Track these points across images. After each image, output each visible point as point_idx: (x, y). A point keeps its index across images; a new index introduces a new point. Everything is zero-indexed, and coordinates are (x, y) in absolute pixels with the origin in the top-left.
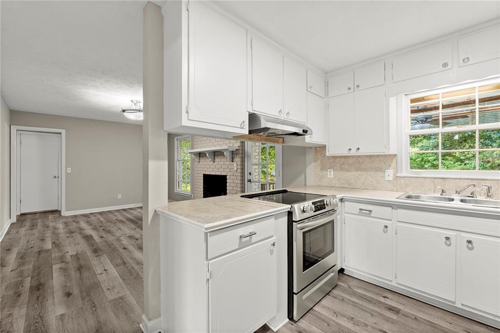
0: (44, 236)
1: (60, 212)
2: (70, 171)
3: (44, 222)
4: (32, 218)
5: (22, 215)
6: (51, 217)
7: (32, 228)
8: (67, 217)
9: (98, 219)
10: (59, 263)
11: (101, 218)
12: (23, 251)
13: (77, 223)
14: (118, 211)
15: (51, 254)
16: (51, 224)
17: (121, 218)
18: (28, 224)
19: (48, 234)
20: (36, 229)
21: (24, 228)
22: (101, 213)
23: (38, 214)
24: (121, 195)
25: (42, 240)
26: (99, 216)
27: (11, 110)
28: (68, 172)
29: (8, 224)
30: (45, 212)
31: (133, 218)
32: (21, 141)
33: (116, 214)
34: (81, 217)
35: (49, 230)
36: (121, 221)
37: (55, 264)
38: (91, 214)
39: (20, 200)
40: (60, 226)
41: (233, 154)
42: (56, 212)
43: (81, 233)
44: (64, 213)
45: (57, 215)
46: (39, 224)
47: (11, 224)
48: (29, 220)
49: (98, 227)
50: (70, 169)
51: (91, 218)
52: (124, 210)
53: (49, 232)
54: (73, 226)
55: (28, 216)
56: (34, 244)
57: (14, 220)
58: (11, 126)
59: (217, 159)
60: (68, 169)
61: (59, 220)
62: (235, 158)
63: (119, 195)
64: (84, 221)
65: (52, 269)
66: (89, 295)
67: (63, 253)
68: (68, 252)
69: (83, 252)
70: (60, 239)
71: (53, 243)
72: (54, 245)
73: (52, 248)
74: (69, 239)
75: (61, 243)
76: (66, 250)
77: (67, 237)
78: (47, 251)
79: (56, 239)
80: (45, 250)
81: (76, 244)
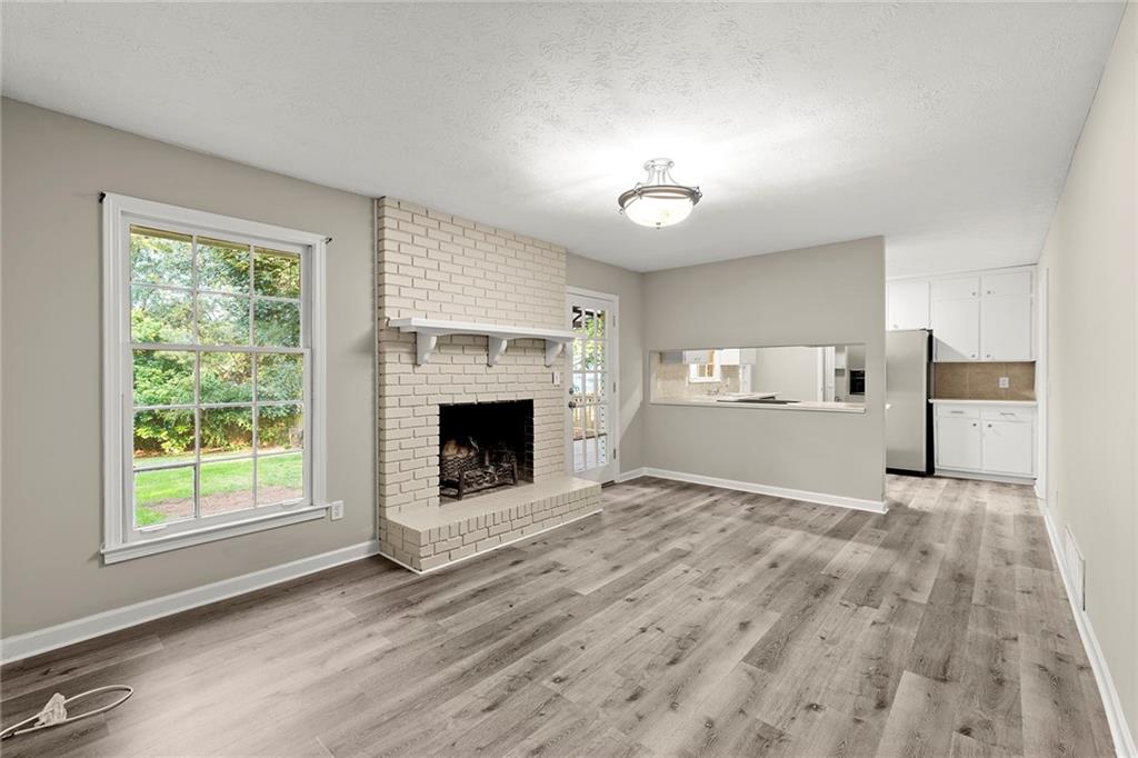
10: (913, 602)
15: (916, 640)
37: (921, 605)
65: (931, 596)
66: (903, 543)
67: (886, 629)
68: (874, 623)
69: (845, 602)
70: (846, 716)
71: (884, 707)
72: (891, 684)
73: (902, 673)
74: (823, 690)
75: (861, 683)
76: (874, 630)
77: (818, 707)
78: (919, 665)
79: (860, 726)
80: (926, 675)
81: (829, 643)
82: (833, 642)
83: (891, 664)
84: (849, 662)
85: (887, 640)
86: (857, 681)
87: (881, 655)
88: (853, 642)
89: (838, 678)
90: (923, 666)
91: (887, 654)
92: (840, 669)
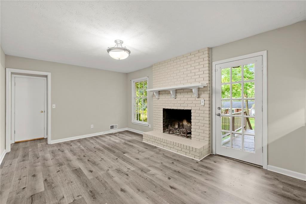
0: (35, 170)
1: (46, 139)
2: (55, 107)
3: (34, 152)
4: (23, 147)
5: (17, 143)
6: (39, 145)
7: (24, 159)
8: (53, 146)
9: (79, 147)
11: (81, 146)
12: (14, 195)
13: (63, 152)
14: (92, 138)
16: (41, 154)
17: (98, 146)
18: (20, 153)
19: (39, 168)
20: (28, 160)
21: (17, 160)
22: (79, 141)
23: (29, 142)
24: (93, 125)
25: (34, 176)
26: (79, 144)
27: (6, 55)
28: (53, 107)
29: (3, 154)
30: (34, 140)
31: (107, 146)
32: (15, 83)
33: (92, 141)
34: (64, 145)
35: (38, 162)
36: (99, 150)
38: (72, 141)
39: (15, 131)
40: (49, 156)
41: (200, 90)
42: (43, 140)
43: (69, 165)
44: (50, 142)
45: (44, 143)
46: (30, 154)
47: (6, 154)
48: (21, 149)
49: (82, 157)
50: (55, 105)
51: (73, 146)
52: (96, 137)
53: (40, 163)
54: (60, 156)
55: (21, 144)
56: (26, 184)
57: (9, 149)
58: (6, 68)
59: (179, 96)
60: (53, 105)
61: (47, 149)
62: (201, 94)
63: (92, 125)
64: (68, 149)
67: (58, 199)
68: (63, 197)
69: (80, 197)
70: (51, 174)
71: (45, 180)
72: (46, 185)
73: (45, 189)
74: (59, 174)
75: (53, 180)
76: (61, 195)
77: (58, 172)
78: (41, 195)
79: (48, 175)
80: (38, 193)
81: (69, 182)
82: (68, 183)
83: (49, 189)
84: (60, 182)
85: (55, 195)
86: (54, 180)
87: (53, 189)
88: (64, 187)
89: (59, 178)
90: (39, 196)
91: (52, 191)
92: (60, 180)
